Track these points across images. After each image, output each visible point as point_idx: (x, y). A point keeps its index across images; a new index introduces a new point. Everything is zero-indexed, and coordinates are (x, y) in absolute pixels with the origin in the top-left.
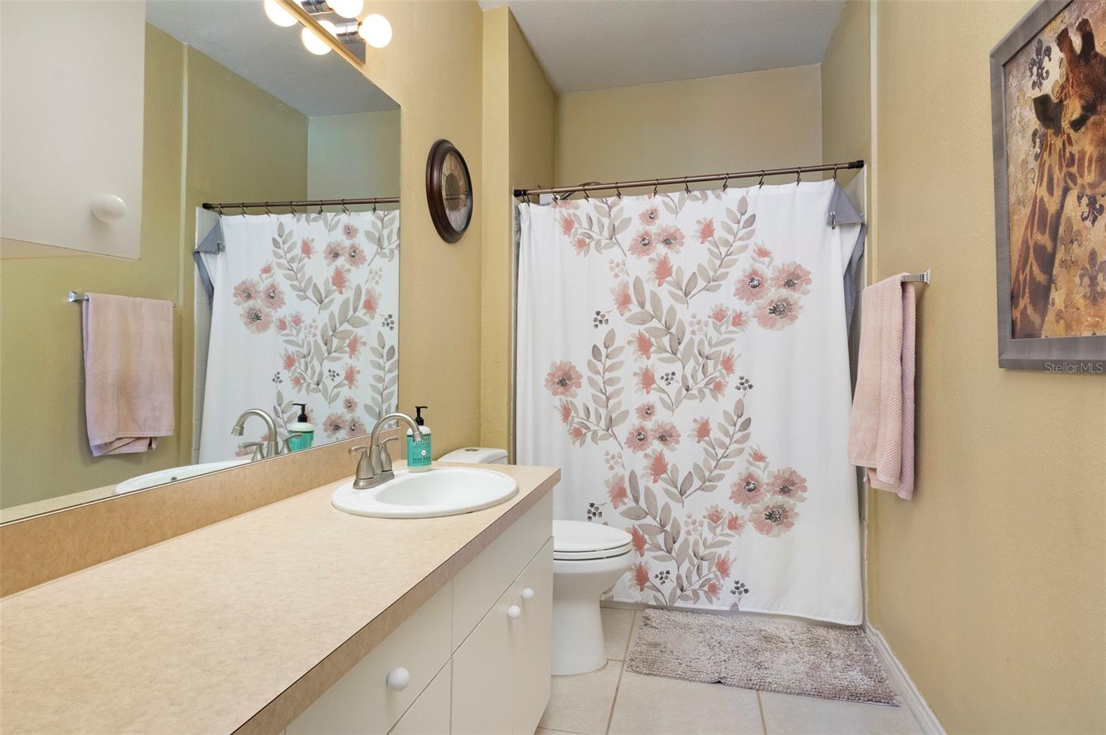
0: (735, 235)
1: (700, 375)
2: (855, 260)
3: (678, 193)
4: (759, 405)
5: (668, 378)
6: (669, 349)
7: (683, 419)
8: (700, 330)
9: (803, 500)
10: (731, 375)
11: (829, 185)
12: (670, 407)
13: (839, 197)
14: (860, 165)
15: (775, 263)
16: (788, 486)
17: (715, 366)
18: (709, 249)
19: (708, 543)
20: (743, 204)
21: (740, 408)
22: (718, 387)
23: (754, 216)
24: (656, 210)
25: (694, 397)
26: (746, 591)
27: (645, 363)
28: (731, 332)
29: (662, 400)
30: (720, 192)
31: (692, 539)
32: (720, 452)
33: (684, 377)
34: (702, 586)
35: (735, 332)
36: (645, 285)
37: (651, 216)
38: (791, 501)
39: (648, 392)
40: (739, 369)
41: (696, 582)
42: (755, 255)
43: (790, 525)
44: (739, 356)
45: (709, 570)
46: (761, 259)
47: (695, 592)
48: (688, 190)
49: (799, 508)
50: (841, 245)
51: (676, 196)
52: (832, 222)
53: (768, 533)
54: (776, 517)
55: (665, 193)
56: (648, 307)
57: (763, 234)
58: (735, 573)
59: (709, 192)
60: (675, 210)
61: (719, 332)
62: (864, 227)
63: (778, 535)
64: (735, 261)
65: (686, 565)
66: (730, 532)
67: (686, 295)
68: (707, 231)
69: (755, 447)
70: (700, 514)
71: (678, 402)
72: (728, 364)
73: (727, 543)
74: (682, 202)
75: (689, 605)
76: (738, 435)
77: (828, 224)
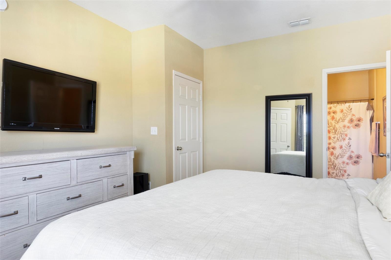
0: (348, 112)
1: (341, 137)
2: (372, 117)
3: (336, 104)
4: (353, 143)
5: (334, 138)
6: (334, 132)
7: (337, 145)
8: (341, 129)
9: (361, 159)
10: (347, 137)
11: (367, 103)
12: (334, 143)
13: (369, 105)
14: (373, 99)
15: (356, 117)
16: (358, 157)
17: (344, 136)
18: (342, 114)
19: (342, 167)
20: (349, 106)
21: (349, 143)
22: (344, 139)
23: (352, 109)
24: (331, 107)
25: (339, 141)
26: (350, 176)
27: (329, 135)
28: (347, 129)
29: (333, 142)
30: (345, 104)
31: (339, 166)
32: (345, 151)
33: (337, 138)
34: (341, 175)
35: (348, 129)
36: (329, 121)
37: (330, 108)
38: (359, 160)
39: (330, 140)
40: (349, 136)
41: (340, 174)
42: (352, 116)
43: (359, 164)
44: (349, 134)
45: (342, 172)
46: (353, 116)
47: (339, 176)
48: (338, 103)
49: (361, 161)
50: (369, 114)
51: (335, 104)
52: (368, 109)
53: (354, 165)
54: (356, 162)
55: (333, 104)
56: (330, 125)
57: (353, 112)
58: (348, 172)
59: (342, 104)
60: (335, 107)
61: (345, 130)
62: (374, 111)
63: (356, 166)
64: (348, 117)
65: (338, 171)
66: (347, 165)
67: (338, 123)
68: (342, 111)
69: (352, 150)
70: (341, 162)
71: (336, 141)
72: (346, 135)
73: (346, 167)
74: (337, 106)
75: (338, 178)
76: (348, 148)
77: (367, 110)
